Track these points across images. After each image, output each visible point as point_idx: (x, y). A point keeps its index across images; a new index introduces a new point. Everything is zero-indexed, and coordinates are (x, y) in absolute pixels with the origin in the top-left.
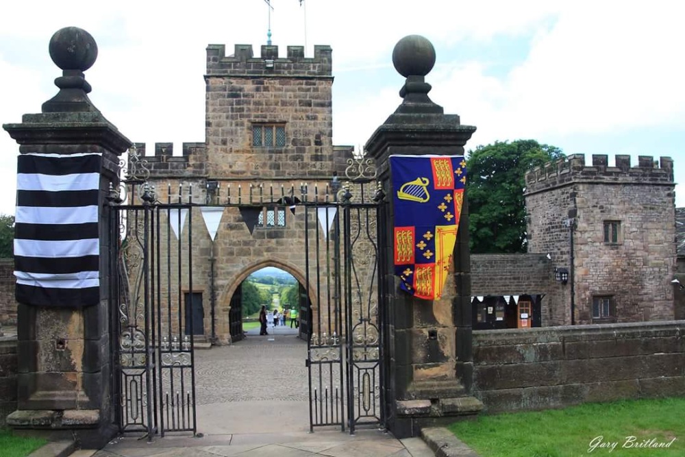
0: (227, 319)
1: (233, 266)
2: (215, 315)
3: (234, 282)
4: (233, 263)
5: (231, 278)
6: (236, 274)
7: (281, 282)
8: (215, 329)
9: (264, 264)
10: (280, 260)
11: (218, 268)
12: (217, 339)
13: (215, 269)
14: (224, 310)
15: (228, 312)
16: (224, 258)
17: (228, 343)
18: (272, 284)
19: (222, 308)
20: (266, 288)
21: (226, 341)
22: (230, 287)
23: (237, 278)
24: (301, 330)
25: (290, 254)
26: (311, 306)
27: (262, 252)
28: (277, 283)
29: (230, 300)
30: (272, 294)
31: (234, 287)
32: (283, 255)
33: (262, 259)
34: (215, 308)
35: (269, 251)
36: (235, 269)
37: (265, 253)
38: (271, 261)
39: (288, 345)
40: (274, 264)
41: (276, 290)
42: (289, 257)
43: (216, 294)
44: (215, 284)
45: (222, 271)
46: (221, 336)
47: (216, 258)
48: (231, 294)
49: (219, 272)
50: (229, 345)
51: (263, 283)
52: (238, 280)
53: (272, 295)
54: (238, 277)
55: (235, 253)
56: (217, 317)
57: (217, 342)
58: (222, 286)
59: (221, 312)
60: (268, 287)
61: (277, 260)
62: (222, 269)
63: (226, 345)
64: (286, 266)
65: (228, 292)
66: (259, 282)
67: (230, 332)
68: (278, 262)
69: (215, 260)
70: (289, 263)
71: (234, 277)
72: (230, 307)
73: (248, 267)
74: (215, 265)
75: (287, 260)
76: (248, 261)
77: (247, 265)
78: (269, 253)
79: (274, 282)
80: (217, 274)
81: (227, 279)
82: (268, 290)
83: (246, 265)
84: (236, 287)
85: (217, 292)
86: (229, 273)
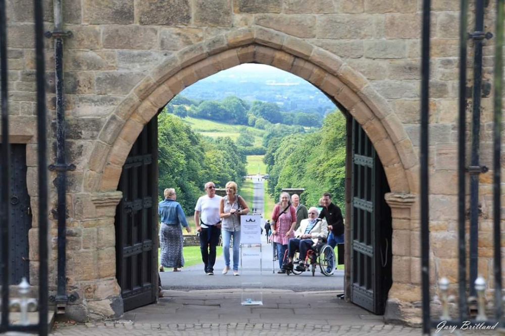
0: (109, 234)
1: (131, 59)
2: (69, 220)
3: (134, 110)
4: (129, 45)
5: (122, 97)
6: (141, 84)
7: (272, 115)
8: (68, 263)
9: (233, 53)
10: (285, 40)
11: (77, 64)
12: (74, 298)
13: (68, 67)
14: (99, 204)
15: (112, 211)
16: (101, 29)
17: (111, 312)
18: (243, 121)
19: (93, 195)
20: (224, 135)
21: (105, 305)
22: (121, 127)
23: (143, 99)
24: (353, 276)
25: (320, 19)
26: (388, 197)
27: (227, 13)
28: (260, 120)
29: (119, 169)
30: (244, 154)
31: (135, 129)
32: (299, 24)
33: (227, 35)
34: (71, 197)
35: (250, 11)
36: (137, 68)
37: (237, 18)
38: (255, 43)
39: (310, 324)
40: (268, 52)
41: (258, 143)
42: (317, 31)
43: (74, 148)
44: (69, 115)
45: (95, 74)
46: (87, 289)
47: (69, 27)
48: (122, 150)
49: (83, 75)
50: (114, 318)
51: (213, 118)
52: (147, 104)
53: (244, 161)
54: (145, 94)
55: (136, 12)
56: (74, 225)
57: (72, 310)
58: (95, 124)
59: (90, 208)
60: (232, 133)
61: (276, 41)
62: (94, 65)
63: (103, 318)
64: (307, 59)
65: (112, 144)
66: (202, 116)
67: (118, 276)
68: (280, 49)
69: (70, 35)
70: (316, 49)
71: (133, 94)
72: (119, 195)
73: (179, 63)
74: (69, 54)
75: (309, 41)
76: (179, 42)
77: (177, 56)
78: (252, 18)
79: (251, 117)
80: (77, 84)
81: (111, 101)
82: (231, 144)
83: (175, 54)
84: (140, 128)
85: (78, 143)
86: (115, 82)
